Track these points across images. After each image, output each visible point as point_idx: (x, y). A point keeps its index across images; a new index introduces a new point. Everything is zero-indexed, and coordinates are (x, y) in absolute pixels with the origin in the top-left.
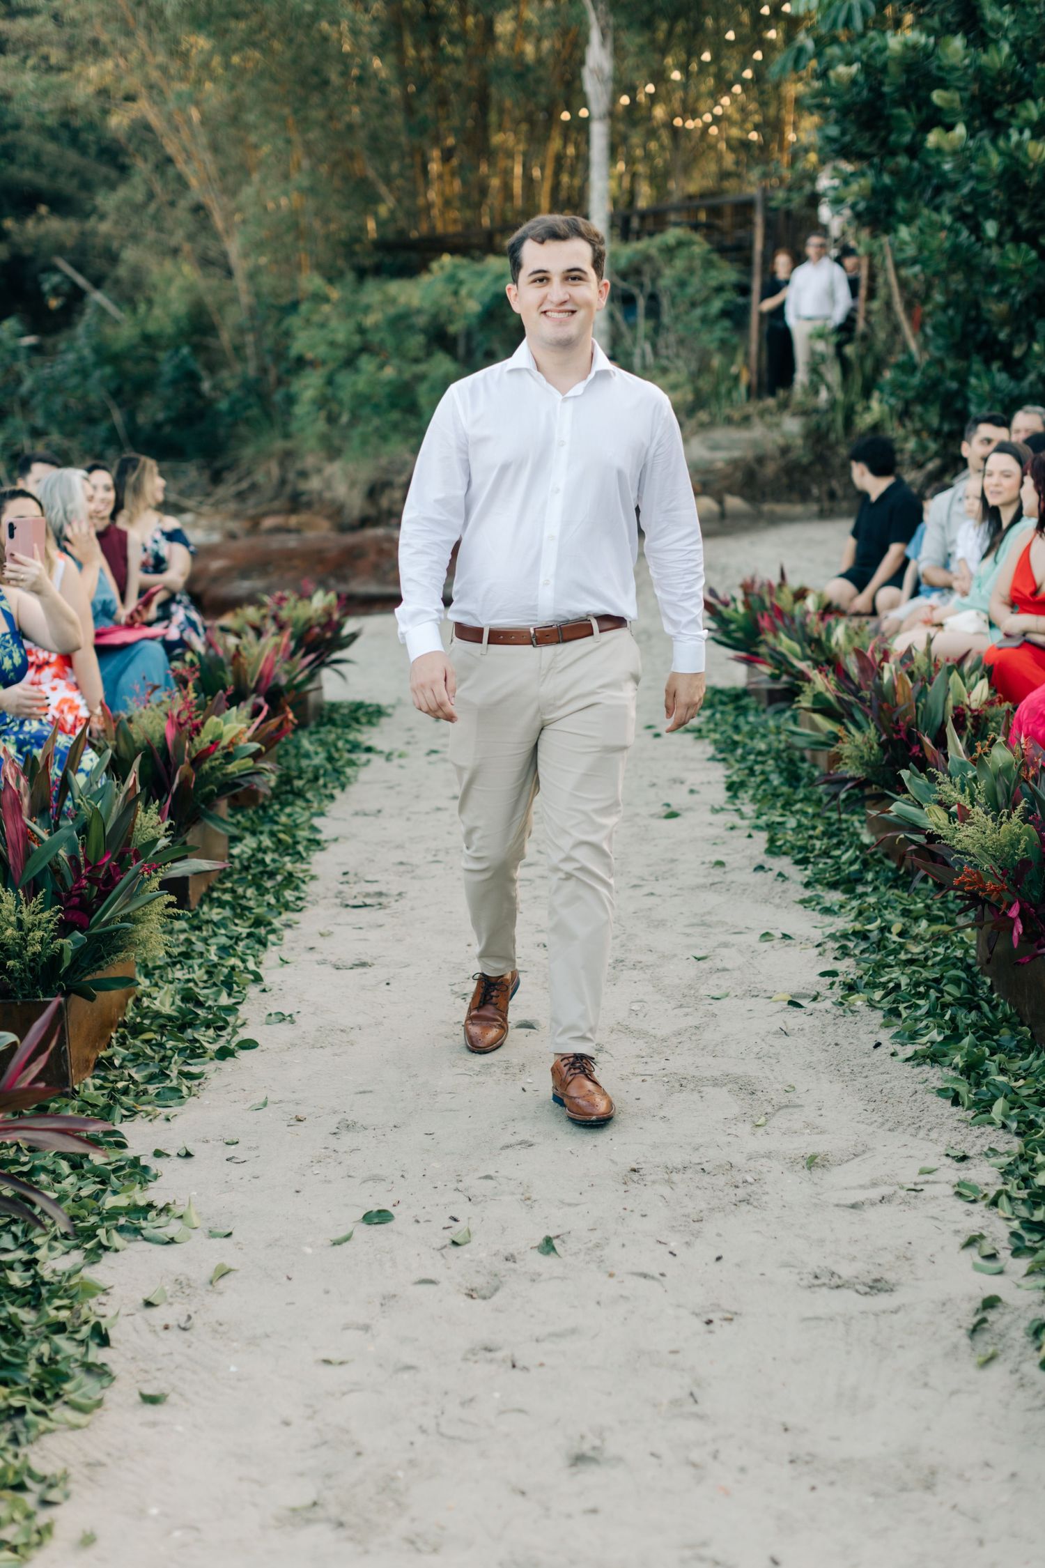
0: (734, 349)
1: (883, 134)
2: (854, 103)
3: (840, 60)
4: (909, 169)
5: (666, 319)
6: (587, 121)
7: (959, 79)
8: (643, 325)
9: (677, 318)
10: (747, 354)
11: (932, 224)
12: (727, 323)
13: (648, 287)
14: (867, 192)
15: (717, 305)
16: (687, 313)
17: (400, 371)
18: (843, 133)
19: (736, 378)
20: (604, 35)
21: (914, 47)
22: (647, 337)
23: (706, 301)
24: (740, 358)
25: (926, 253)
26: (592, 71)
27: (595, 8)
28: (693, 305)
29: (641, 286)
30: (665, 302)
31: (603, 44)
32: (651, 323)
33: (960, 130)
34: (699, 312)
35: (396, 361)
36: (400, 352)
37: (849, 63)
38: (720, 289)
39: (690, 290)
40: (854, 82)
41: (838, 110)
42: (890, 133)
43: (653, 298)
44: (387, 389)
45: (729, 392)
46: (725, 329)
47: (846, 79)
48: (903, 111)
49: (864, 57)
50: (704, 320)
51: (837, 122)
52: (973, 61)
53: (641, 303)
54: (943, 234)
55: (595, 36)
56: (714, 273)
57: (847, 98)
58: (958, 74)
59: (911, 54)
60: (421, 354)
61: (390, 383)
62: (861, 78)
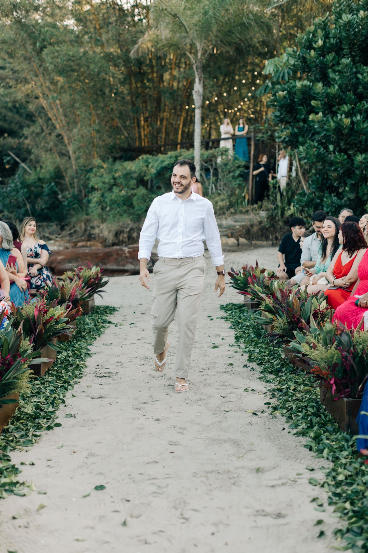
0: (244, 187)
1: (295, 115)
2: (285, 104)
3: (280, 90)
4: (303, 127)
5: (220, 177)
6: (194, 108)
7: (320, 97)
8: (212, 179)
9: (224, 176)
10: (248, 189)
11: (311, 146)
12: (242, 179)
13: (214, 166)
14: (289, 134)
15: (238, 172)
16: (227, 175)
17: (127, 192)
18: (281, 114)
19: (244, 197)
20: (200, 80)
21: (305, 86)
22: (213, 183)
23: (234, 171)
24: (245, 191)
25: (309, 156)
26: (196, 92)
27: (197, 71)
28: (229, 172)
29: (212, 165)
30: (220, 171)
31: (200, 83)
32: (215, 178)
33: (321, 114)
34: (231, 174)
35: (126, 189)
36: (127, 186)
37: (283, 91)
38: (239, 167)
39: (228, 167)
40: (285, 97)
41: (279, 107)
42: (297, 115)
43: (216, 169)
44: (122, 198)
45: (242, 202)
46: (240, 181)
47: (282, 96)
48: (302, 107)
49: (288, 89)
50: (233, 177)
51: (279, 111)
52: (325, 91)
53: (212, 171)
54: (314, 149)
55: (197, 80)
56: (237, 161)
57: (282, 102)
58: (321, 95)
59: (304, 88)
60: (135, 187)
61: (123, 196)
62: (287, 96)
